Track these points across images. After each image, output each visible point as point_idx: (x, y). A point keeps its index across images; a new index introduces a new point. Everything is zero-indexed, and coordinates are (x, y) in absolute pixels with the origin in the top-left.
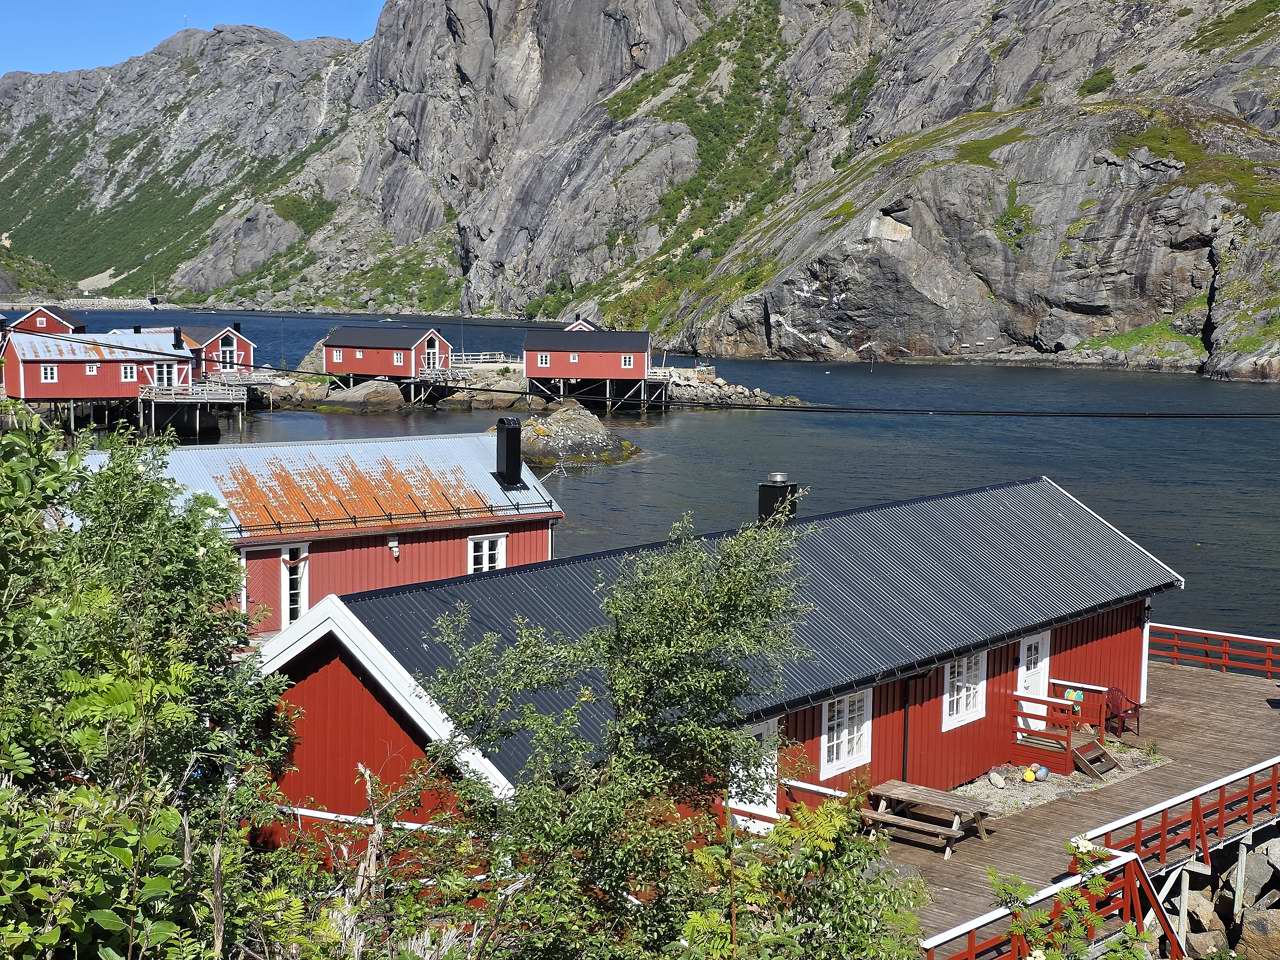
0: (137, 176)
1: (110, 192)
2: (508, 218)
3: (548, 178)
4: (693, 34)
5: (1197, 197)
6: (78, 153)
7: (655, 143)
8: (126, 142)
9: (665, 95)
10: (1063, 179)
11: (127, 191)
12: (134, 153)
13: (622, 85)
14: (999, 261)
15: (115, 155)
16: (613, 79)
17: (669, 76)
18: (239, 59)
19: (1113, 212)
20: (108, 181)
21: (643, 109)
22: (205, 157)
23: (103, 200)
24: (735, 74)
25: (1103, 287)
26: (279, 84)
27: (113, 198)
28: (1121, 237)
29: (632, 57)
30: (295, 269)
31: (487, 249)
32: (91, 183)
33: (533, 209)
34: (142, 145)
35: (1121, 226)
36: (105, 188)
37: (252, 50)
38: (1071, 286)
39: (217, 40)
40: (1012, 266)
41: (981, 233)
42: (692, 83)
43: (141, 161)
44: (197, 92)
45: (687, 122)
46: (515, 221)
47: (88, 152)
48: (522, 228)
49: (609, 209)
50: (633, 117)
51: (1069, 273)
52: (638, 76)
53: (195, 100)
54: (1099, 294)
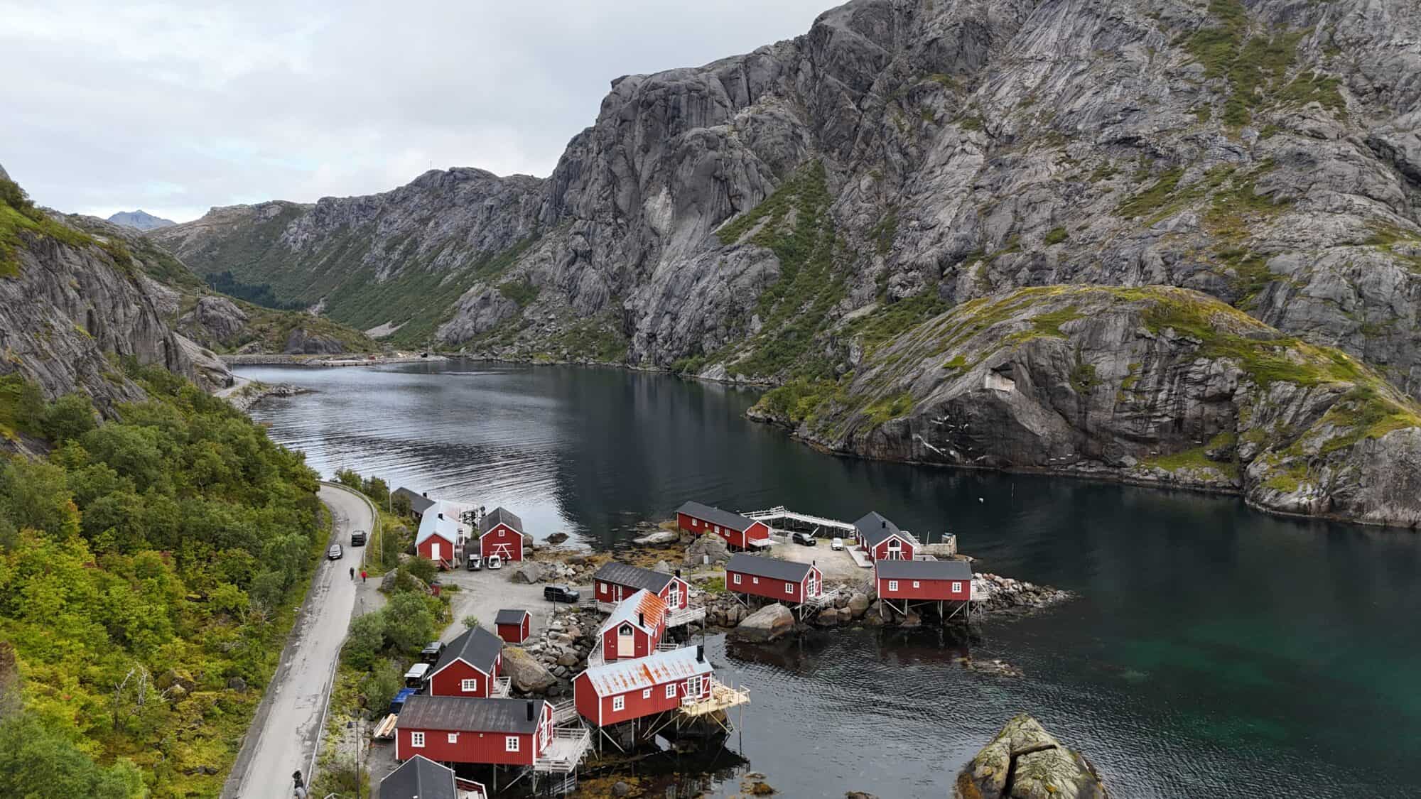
0: (403, 262)
1: (387, 272)
2: (657, 306)
3: (683, 282)
4: (770, 190)
5: (1217, 367)
6: (366, 247)
7: (753, 260)
8: (398, 241)
9: (756, 230)
10: (1113, 347)
11: (397, 271)
12: (401, 247)
13: (726, 222)
14: (1074, 404)
15: (389, 249)
16: (720, 217)
17: (757, 217)
18: (466, 188)
19: (1153, 373)
20: (386, 265)
21: (742, 239)
22: (447, 251)
23: (383, 277)
24: (799, 216)
25: (1151, 425)
26: (492, 206)
27: (389, 275)
28: (1161, 390)
29: (732, 204)
30: (516, 331)
31: (644, 325)
32: (375, 266)
33: (674, 301)
34: (406, 242)
35: (1160, 382)
36: (383, 270)
37: (473, 183)
38: (1128, 424)
39: (452, 177)
40: (1083, 407)
41: (1061, 384)
42: (772, 223)
43: (406, 253)
44: (440, 210)
45: (772, 247)
46: (662, 309)
47: (372, 246)
48: (667, 313)
49: (725, 303)
50: (736, 244)
51: (1125, 415)
52: (736, 216)
53: (439, 214)
54: (1149, 430)
